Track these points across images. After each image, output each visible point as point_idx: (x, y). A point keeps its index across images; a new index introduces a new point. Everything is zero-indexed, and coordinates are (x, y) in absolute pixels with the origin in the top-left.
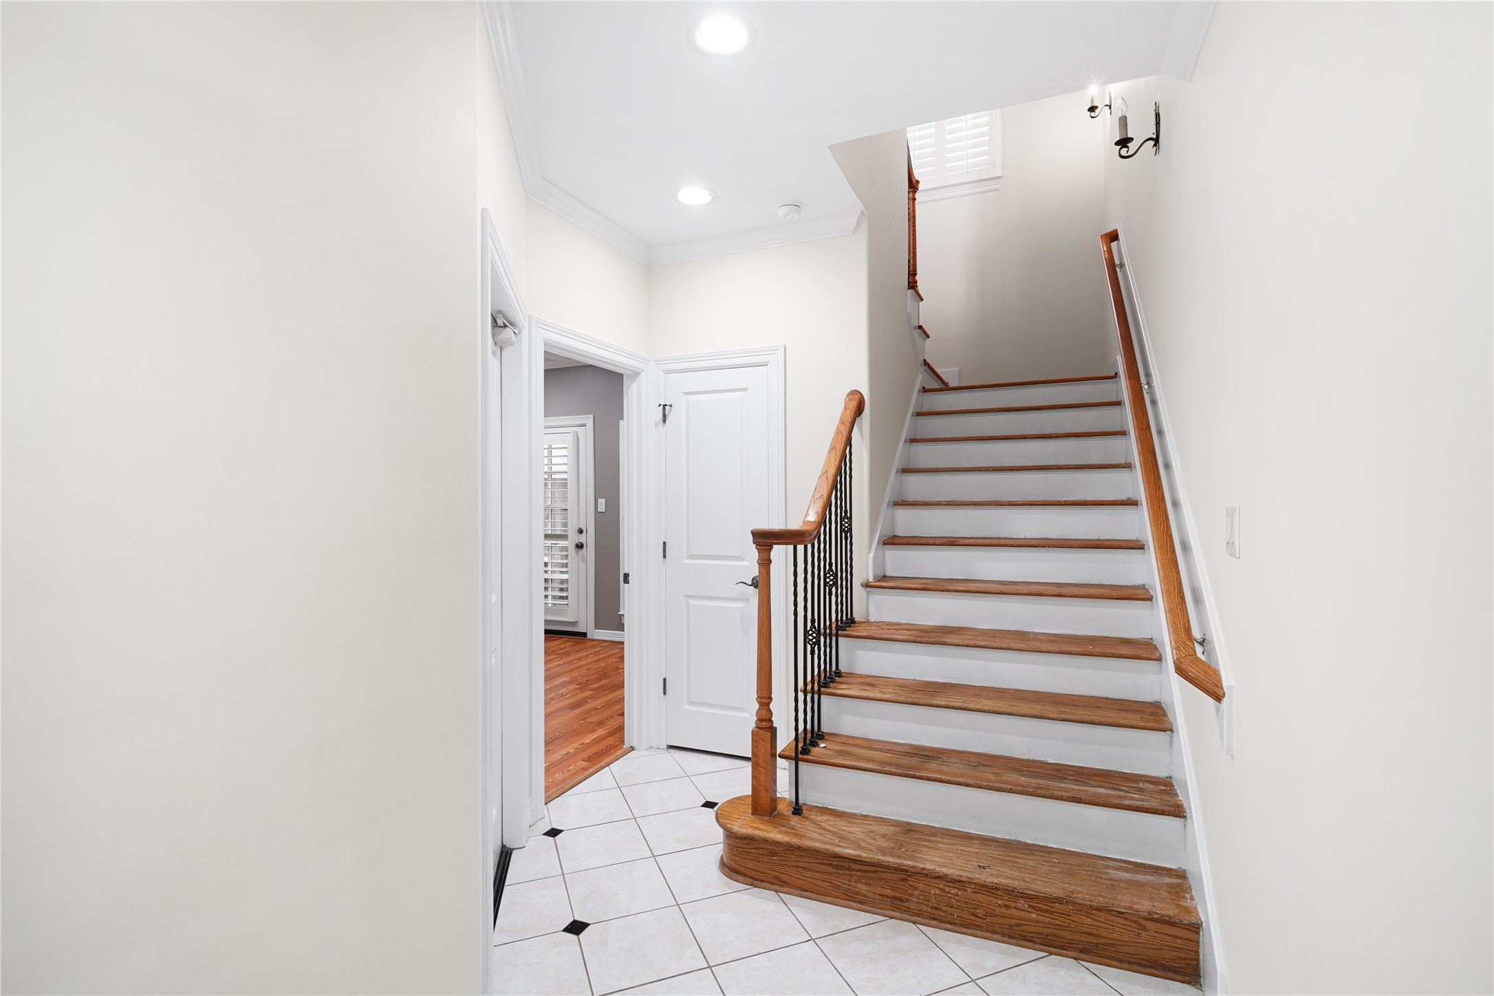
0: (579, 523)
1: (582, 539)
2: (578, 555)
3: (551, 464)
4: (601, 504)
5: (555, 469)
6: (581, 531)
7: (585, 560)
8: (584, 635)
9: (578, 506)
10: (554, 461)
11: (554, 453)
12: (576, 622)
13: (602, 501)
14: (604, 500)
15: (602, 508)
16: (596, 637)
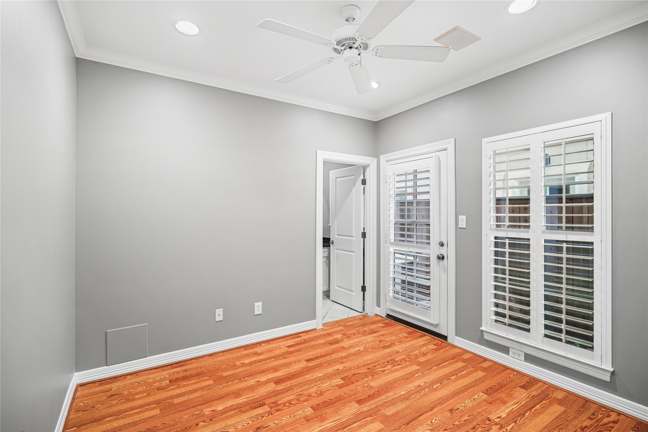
0: (440, 237)
1: (443, 251)
2: (439, 265)
3: (415, 186)
4: (462, 220)
5: (419, 190)
6: (442, 245)
7: (446, 270)
8: (445, 338)
9: (440, 222)
10: (419, 183)
11: (419, 176)
12: (438, 325)
13: (463, 219)
14: (465, 216)
15: (463, 223)
16: (456, 344)
